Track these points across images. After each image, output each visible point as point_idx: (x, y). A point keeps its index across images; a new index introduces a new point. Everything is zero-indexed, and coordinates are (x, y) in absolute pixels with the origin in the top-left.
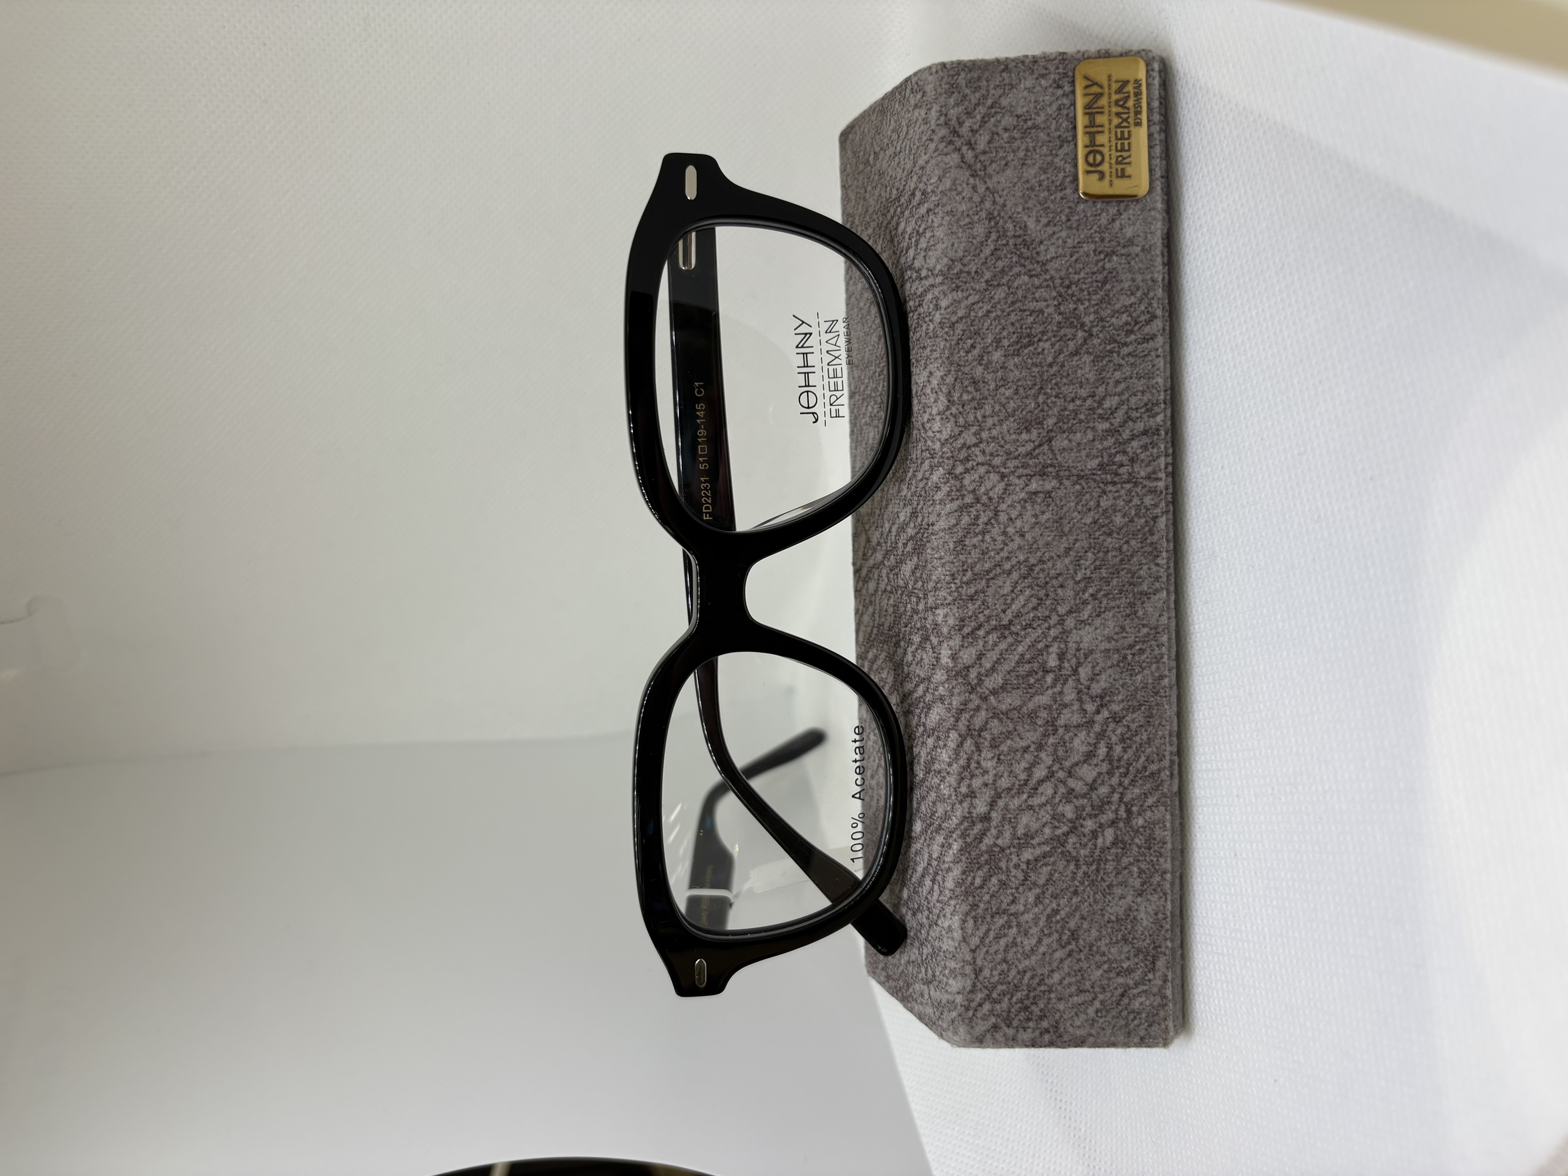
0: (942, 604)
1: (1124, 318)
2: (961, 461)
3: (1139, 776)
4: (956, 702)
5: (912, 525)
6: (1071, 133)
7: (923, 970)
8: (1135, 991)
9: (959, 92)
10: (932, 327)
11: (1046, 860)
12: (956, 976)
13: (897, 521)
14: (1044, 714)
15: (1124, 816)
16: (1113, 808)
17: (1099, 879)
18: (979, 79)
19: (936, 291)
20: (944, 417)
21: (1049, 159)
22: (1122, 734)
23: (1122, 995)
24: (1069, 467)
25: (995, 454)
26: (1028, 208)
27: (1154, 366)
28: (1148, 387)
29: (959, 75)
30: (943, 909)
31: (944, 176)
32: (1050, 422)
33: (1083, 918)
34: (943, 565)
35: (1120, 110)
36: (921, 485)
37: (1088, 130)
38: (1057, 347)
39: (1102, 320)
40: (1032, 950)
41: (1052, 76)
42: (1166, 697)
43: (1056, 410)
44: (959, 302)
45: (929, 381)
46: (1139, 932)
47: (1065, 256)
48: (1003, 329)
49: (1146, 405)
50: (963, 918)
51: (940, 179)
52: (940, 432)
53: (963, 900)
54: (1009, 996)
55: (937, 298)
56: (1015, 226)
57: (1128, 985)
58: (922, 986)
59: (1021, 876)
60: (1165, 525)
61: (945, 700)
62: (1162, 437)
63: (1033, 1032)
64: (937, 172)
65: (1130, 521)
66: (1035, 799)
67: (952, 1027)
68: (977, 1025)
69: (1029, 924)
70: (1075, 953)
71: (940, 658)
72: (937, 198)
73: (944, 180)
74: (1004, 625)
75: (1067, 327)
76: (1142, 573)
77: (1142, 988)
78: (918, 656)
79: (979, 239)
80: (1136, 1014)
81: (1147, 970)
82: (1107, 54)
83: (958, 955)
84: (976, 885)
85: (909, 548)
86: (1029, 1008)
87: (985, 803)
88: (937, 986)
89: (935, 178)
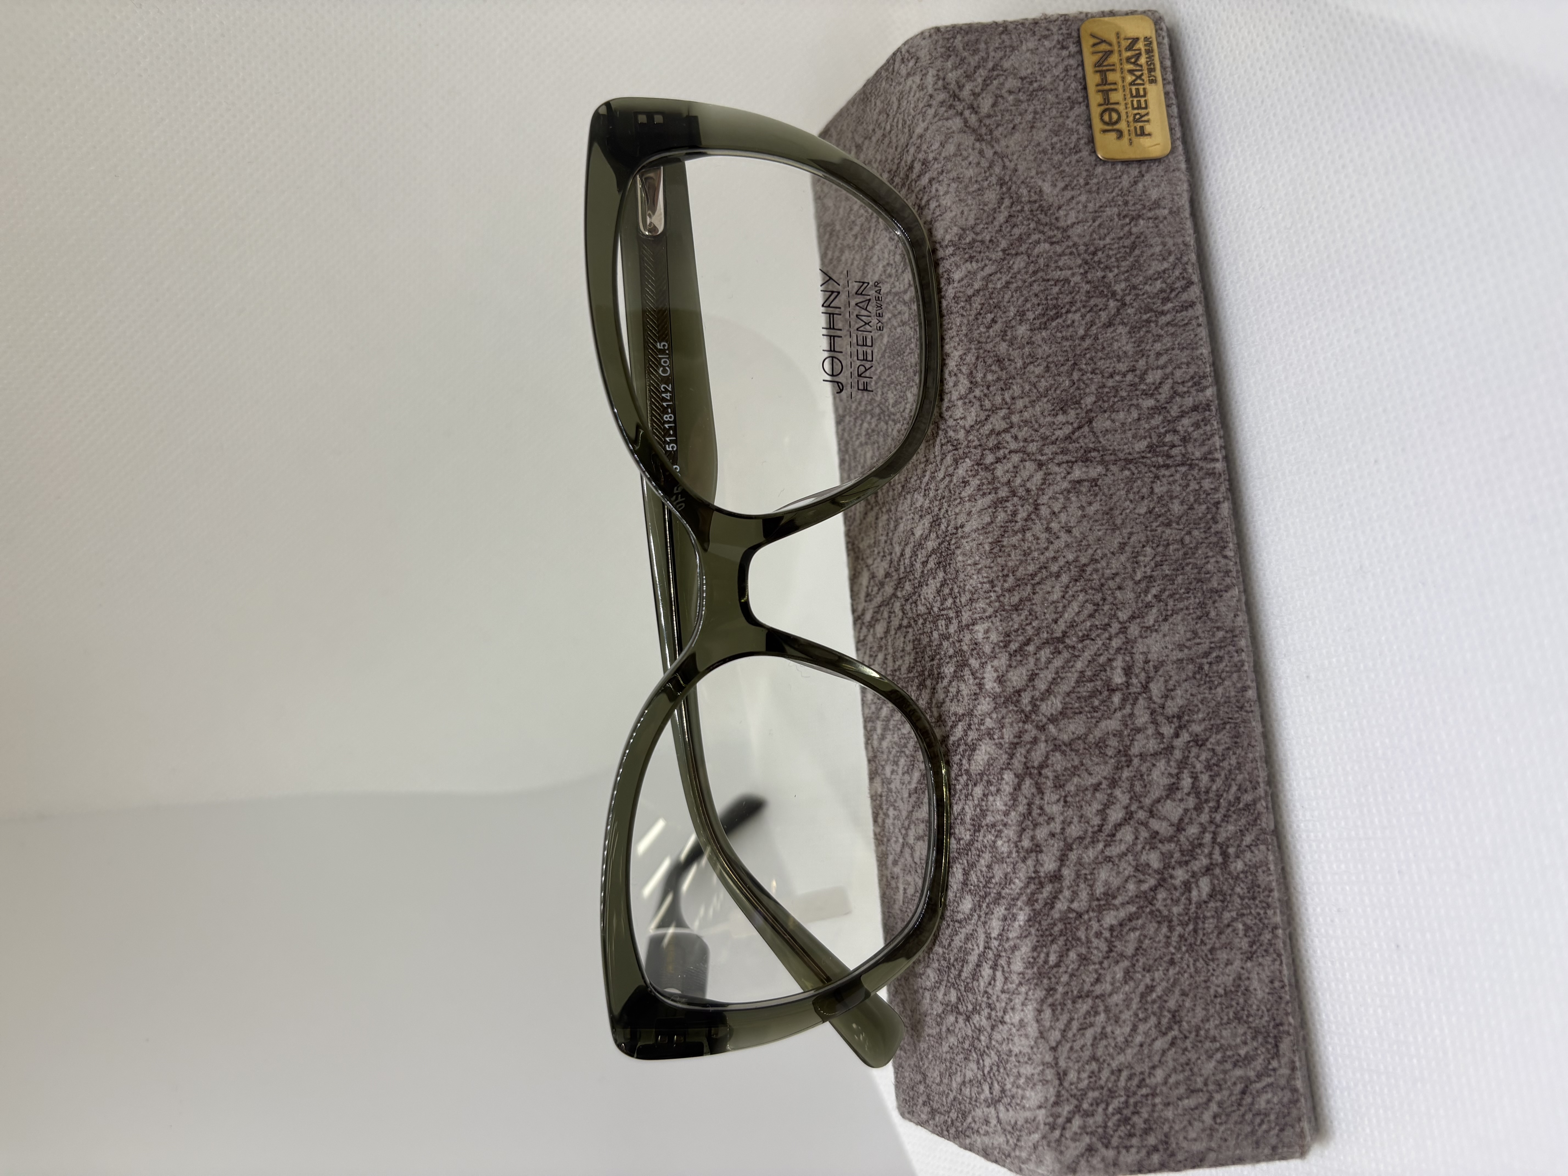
0: (981, 618)
1: (1159, 284)
2: (990, 449)
3: (1233, 809)
4: (1008, 735)
5: (933, 536)
6: (1081, 95)
7: (986, 1088)
8: (1259, 1086)
9: (957, 56)
11: (1134, 923)
12: (1034, 1085)
13: (912, 539)
14: (1113, 742)
15: (1220, 860)
16: (1206, 851)
17: (1198, 942)
18: (977, 41)
20: (967, 401)
21: (1061, 120)
22: (1207, 761)
23: (1243, 1092)
24: (1114, 450)
25: (1029, 439)
26: (1042, 172)
28: (1192, 359)
29: (954, 37)
30: (1011, 1000)
31: (946, 142)
32: (1089, 400)
33: (1184, 994)
34: (979, 572)
35: (1131, 67)
36: (942, 486)
37: (1100, 88)
38: (1088, 317)
39: (1134, 287)
40: (1127, 1041)
41: (1056, 37)
42: (1252, 711)
43: (1093, 388)
44: (975, 273)
46: (1255, 1007)
47: (1087, 221)
48: (1027, 300)
49: (1192, 378)
50: (1038, 1007)
51: (942, 145)
52: (964, 418)
53: (1036, 984)
54: (1103, 1106)
56: (1029, 191)
57: (1249, 1078)
58: (985, 1109)
59: (1104, 947)
60: (1226, 514)
61: (994, 734)
62: (1214, 413)
63: (1138, 1152)
64: (938, 138)
65: (1189, 509)
66: (1113, 848)
67: (1033, 1157)
68: (1067, 1148)
69: (1121, 1008)
70: (1179, 1041)
71: (984, 684)
72: (940, 165)
73: (947, 146)
74: (1057, 638)
75: (1097, 297)
76: (1209, 567)
77: (1267, 1080)
78: (953, 690)
79: (991, 206)
80: (1262, 1117)
81: (1269, 1056)
82: (1112, 14)
83: (1034, 1057)
84: (1051, 963)
85: (931, 564)
86: (1130, 1119)
87: (1054, 858)
88: (1009, 1104)
89: (936, 145)
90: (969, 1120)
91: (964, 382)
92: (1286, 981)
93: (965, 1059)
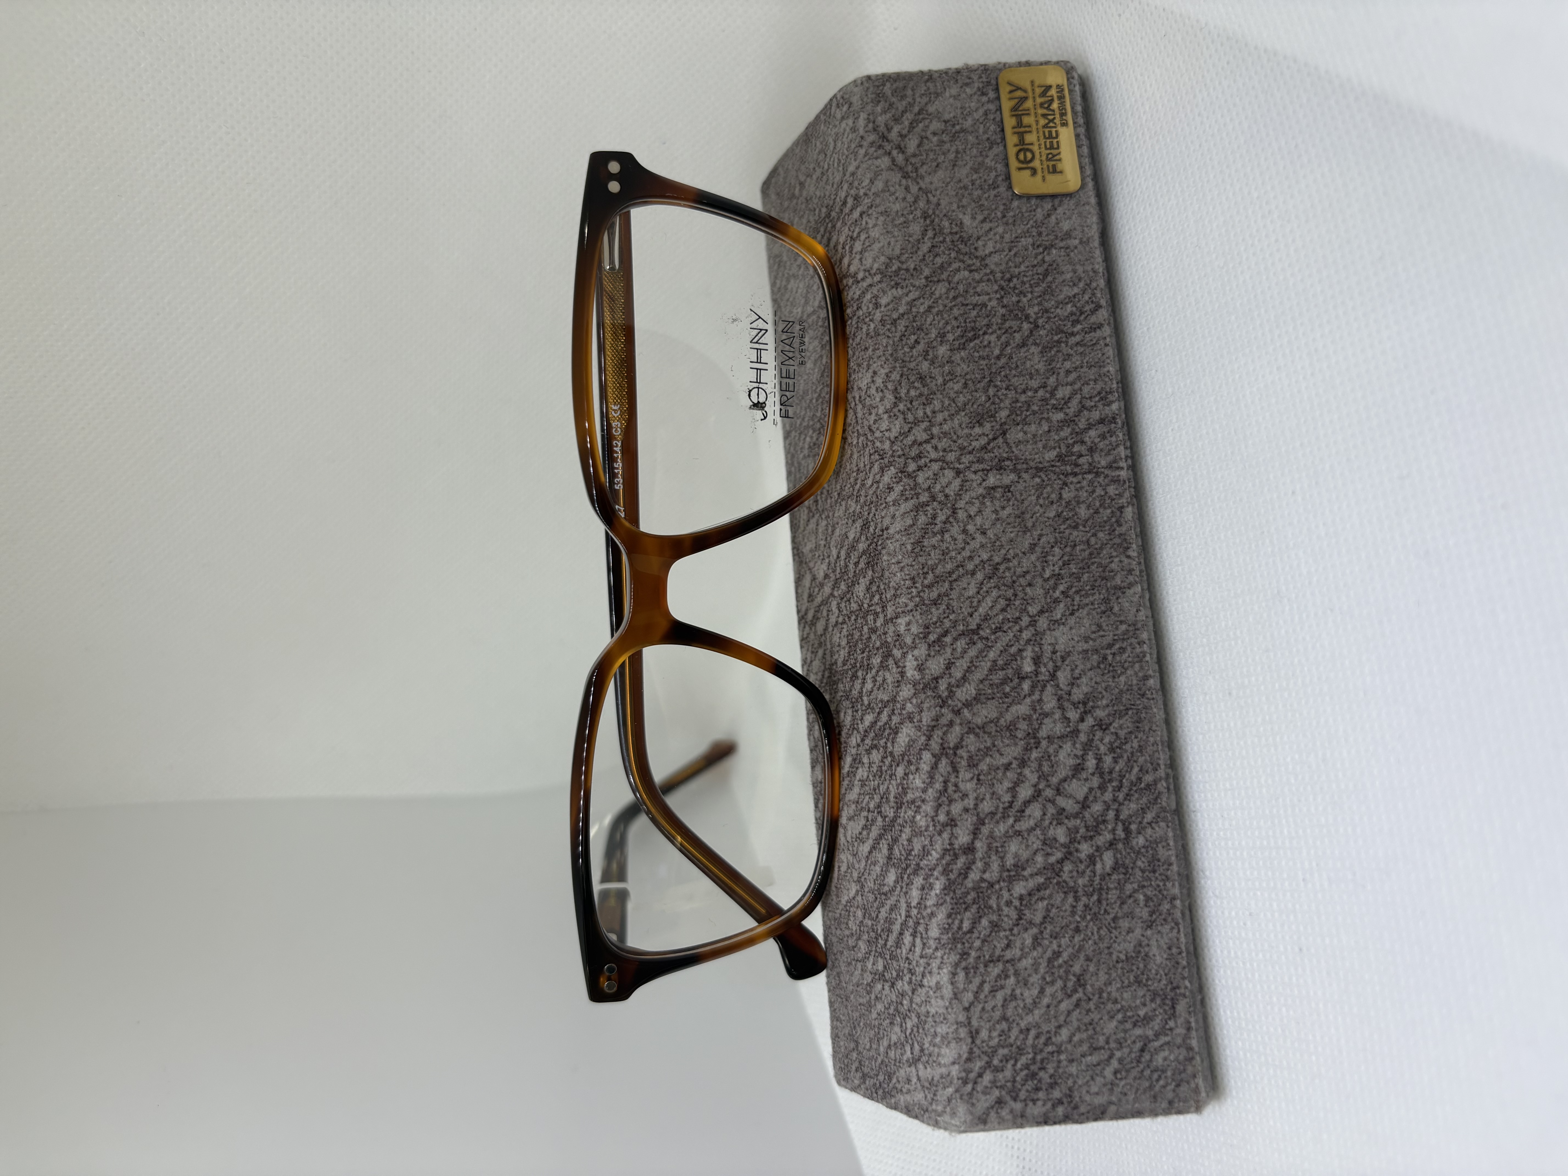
0: (903, 612)
1: (1069, 308)
2: (912, 458)
3: (1135, 788)
4: (927, 718)
5: (863, 538)
6: (999, 136)
7: (908, 1048)
8: (1156, 1044)
9: (886, 101)
10: (872, 326)
11: (1042, 893)
12: (949, 1042)
13: (846, 543)
14: (1023, 725)
15: (1123, 835)
16: (1110, 827)
17: (1102, 912)
18: (905, 88)
19: (875, 290)
20: (892, 414)
21: (980, 159)
22: (1111, 743)
23: (1142, 1050)
24: (1026, 459)
25: (948, 449)
26: (963, 207)
27: (1103, 354)
28: (1100, 376)
29: (884, 85)
30: (929, 964)
31: (875, 179)
32: (1004, 414)
33: (1088, 959)
34: (902, 570)
35: (1045, 111)
36: (871, 492)
37: (1016, 130)
38: (1003, 338)
39: (1047, 311)
40: (1035, 1002)
41: (976, 85)
42: (1153, 699)
43: (1007, 402)
44: (900, 299)
45: (873, 381)
46: (1153, 971)
47: (1003, 250)
48: (947, 323)
49: (1099, 393)
50: (953, 970)
51: (872, 182)
52: (889, 430)
53: (951, 949)
54: (1012, 1062)
55: (876, 297)
56: (951, 224)
57: (1147, 1037)
58: (908, 1069)
59: (1014, 915)
60: (1130, 518)
61: (914, 717)
62: (1120, 425)
63: (1044, 1105)
64: (868, 176)
65: (1095, 513)
66: (1022, 823)
67: (948, 1109)
68: (978, 1101)
69: (1029, 972)
70: (1083, 1003)
71: (905, 672)
72: (870, 200)
73: (876, 182)
74: (971, 630)
75: (1012, 320)
76: (1113, 566)
77: (1164, 1039)
78: (880, 679)
79: (915, 237)
80: (1159, 1073)
81: (1166, 1017)
82: (1028, 64)
83: (949, 1017)
84: (965, 929)
85: (862, 565)
86: (1037, 1074)
87: (967, 832)
88: (927, 1062)
89: (866, 182)
90: (894, 1080)
91: (890, 397)
92: (1183, 948)
93: (891, 1023)
